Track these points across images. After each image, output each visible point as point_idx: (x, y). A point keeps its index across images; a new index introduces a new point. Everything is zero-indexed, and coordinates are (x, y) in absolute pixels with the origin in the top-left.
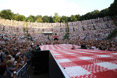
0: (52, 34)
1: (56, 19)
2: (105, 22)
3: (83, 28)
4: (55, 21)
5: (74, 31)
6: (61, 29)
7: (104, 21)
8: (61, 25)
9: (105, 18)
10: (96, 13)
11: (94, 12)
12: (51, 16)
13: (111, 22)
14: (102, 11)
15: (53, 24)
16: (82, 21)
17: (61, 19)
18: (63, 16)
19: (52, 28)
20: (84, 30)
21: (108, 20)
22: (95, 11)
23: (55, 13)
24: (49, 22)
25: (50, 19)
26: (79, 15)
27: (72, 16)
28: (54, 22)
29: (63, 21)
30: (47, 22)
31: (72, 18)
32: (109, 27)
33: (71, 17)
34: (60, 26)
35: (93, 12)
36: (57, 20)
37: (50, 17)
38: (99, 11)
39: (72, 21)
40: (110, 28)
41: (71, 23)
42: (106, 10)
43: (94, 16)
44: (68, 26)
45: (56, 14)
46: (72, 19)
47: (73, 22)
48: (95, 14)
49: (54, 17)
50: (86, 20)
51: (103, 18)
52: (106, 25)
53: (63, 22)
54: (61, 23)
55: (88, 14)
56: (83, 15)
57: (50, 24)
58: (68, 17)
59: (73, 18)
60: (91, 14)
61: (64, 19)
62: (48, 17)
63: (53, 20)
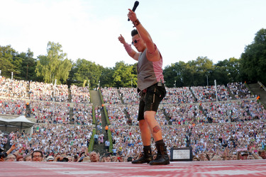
0: (28, 126)
1: (53, 68)
2: (234, 98)
3: (165, 113)
4: (47, 76)
5: (130, 122)
6: (72, 110)
7: (232, 96)
8: (70, 96)
9: (233, 87)
10: (203, 68)
11: (197, 63)
12: (30, 54)
13: (252, 100)
14: (221, 64)
15: (34, 85)
17: (72, 73)
18: (81, 62)
19: (28, 101)
20: (170, 123)
21: (242, 95)
22: (200, 60)
23: (49, 43)
24: (16, 75)
25: (23, 64)
27: (118, 64)
28: (41, 79)
29: (79, 79)
30: (7, 75)
31: (120, 74)
32: (254, 115)
33: (115, 69)
34: (69, 100)
35: (193, 64)
36: (54, 74)
37: (22, 56)
38: (211, 63)
39: (118, 85)
40: (257, 118)
41: (115, 90)
42: (232, 63)
43: (196, 76)
44: (102, 102)
45: (54, 48)
46: (118, 79)
47: (122, 90)
48: (200, 69)
49: (44, 60)
50: (172, 86)
51: (226, 86)
52: (241, 109)
53: (79, 84)
54: (73, 87)
55: (179, 66)
57: (21, 86)
58: (101, 68)
59: (124, 75)
60: (189, 70)
61: (84, 74)
62: (15, 55)
63: (37, 69)
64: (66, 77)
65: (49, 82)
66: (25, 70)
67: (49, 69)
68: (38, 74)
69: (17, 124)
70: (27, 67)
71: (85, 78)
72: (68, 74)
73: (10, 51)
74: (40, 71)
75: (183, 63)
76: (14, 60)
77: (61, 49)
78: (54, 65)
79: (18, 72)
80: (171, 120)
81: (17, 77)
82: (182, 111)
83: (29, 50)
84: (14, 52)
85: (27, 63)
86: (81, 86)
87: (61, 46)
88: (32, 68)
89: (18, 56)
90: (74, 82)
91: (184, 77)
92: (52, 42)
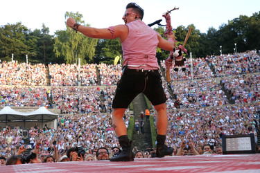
0: (50, 118)
1: (75, 45)
3: (223, 89)
4: (69, 56)
5: (178, 104)
6: (103, 95)
8: (99, 77)
12: (46, 30)
15: (54, 69)
16: (214, 59)
17: (99, 49)
19: (48, 89)
20: (232, 102)
23: (67, 14)
24: (31, 58)
25: (39, 44)
26: (192, 27)
28: (61, 61)
29: (109, 54)
30: (21, 59)
34: (98, 82)
36: (77, 52)
37: (37, 33)
47: (164, 63)
49: (63, 36)
50: (232, 52)
53: (109, 61)
54: (102, 66)
55: (240, 23)
56: (211, 30)
57: (39, 70)
60: (254, 25)
61: (114, 48)
62: (28, 33)
63: (56, 48)
64: (92, 55)
65: (72, 63)
66: (41, 50)
67: (71, 46)
68: (58, 54)
69: (37, 118)
70: (44, 47)
71: (115, 53)
72: (94, 50)
73: (21, 29)
74: (59, 50)
75: (246, 17)
76: (27, 39)
77: (82, 19)
78: (75, 40)
79: (34, 54)
80: (234, 98)
81: (34, 60)
82: (248, 83)
83: (43, 26)
84: (26, 30)
85: (43, 42)
86: (112, 63)
87: (81, 16)
88: (49, 47)
89: (32, 34)
90: (103, 60)
91: (248, 36)
92: (69, 12)
